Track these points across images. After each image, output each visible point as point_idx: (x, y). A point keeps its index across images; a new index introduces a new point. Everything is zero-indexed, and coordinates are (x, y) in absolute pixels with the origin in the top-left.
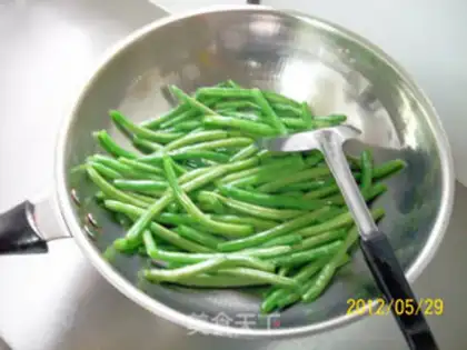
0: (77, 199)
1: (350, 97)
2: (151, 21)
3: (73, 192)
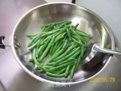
0: (16, 39)
2: (42, 4)
3: (16, 37)
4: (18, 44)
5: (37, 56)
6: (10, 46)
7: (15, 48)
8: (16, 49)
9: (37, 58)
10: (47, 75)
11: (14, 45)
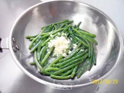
0: (14, 41)
1: (93, 22)
3: (13, 38)
4: (17, 46)
5: (39, 59)
6: (8, 49)
7: (14, 50)
8: (15, 52)
9: (38, 61)
10: (51, 78)
11: (13, 47)
